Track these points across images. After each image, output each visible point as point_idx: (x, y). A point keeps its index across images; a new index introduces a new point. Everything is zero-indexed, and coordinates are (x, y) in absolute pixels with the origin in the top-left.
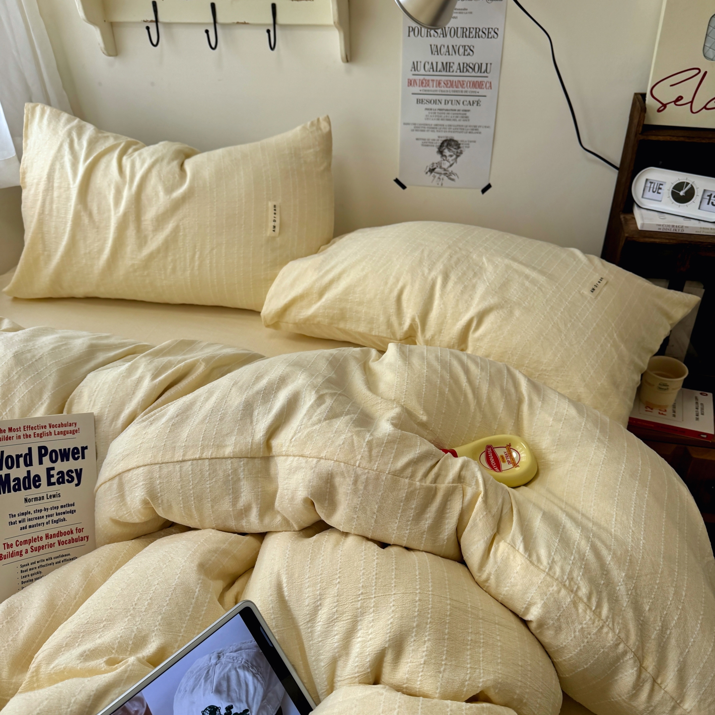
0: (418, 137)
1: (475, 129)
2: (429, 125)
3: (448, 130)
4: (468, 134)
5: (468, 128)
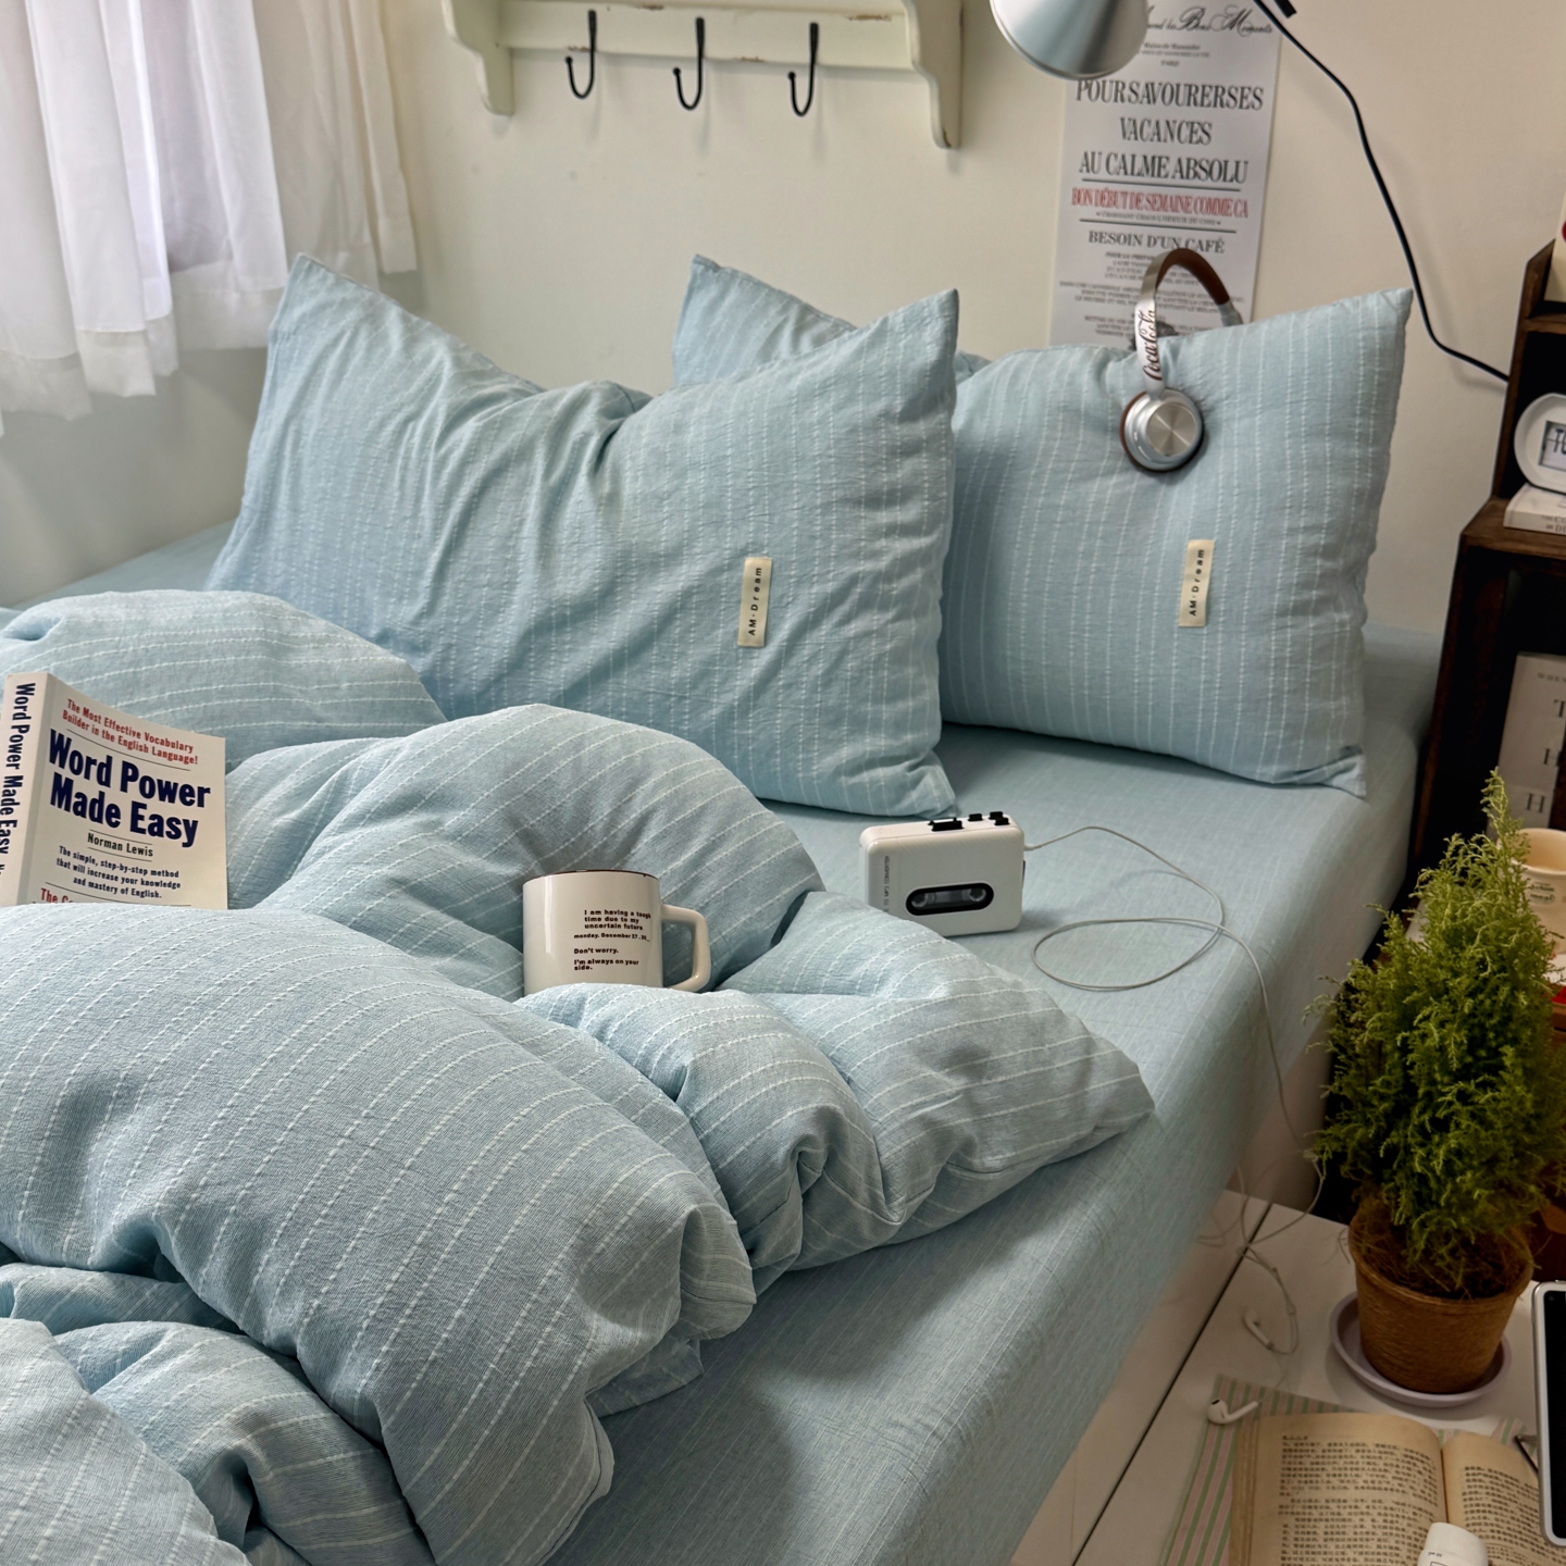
0: (1089, 314)
2: (1113, 288)
4: (1195, 313)
5: (1196, 299)
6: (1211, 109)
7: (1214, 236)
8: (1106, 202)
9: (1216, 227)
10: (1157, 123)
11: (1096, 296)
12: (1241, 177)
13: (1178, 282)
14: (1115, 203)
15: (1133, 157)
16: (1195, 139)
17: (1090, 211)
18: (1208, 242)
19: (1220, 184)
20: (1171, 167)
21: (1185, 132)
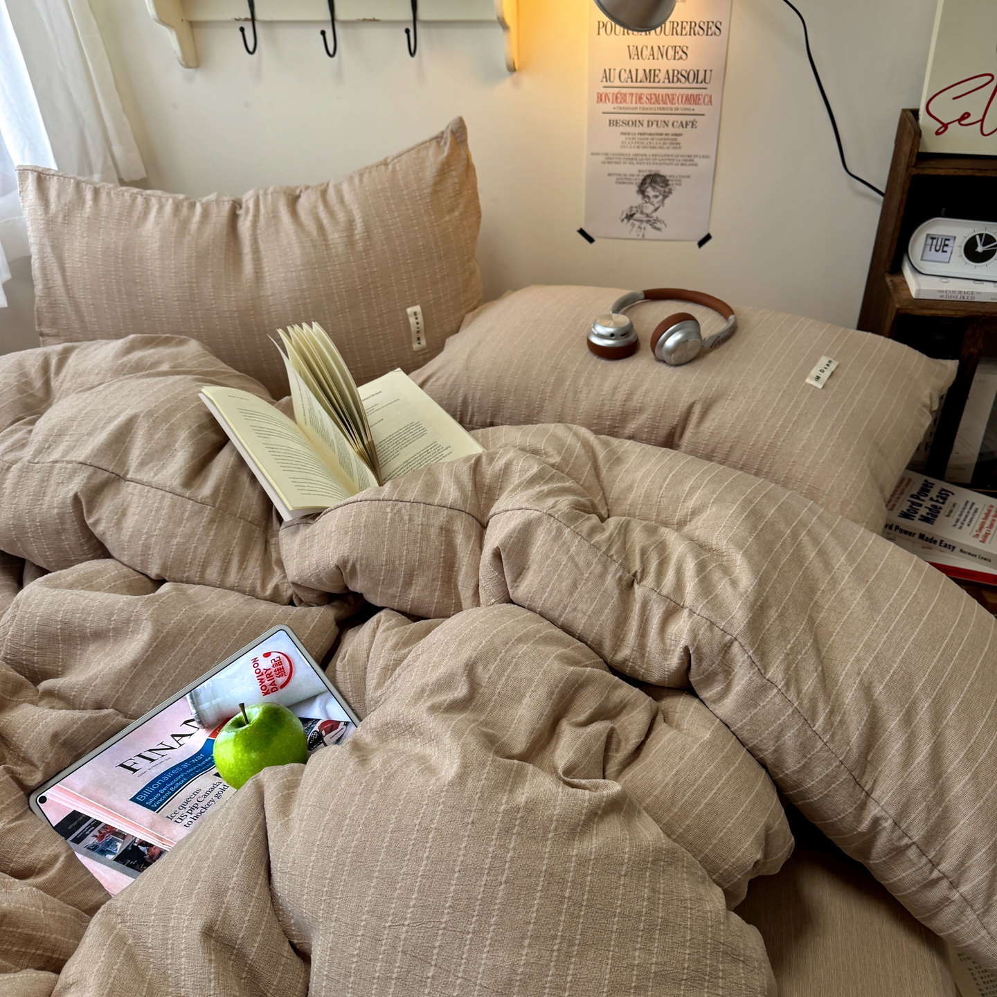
0: (611, 172)
1: (689, 160)
2: (626, 155)
3: (652, 161)
4: (680, 166)
5: (680, 158)
6: (688, 36)
7: (691, 118)
8: (619, 100)
9: (692, 112)
10: (652, 48)
11: (615, 160)
12: (707, 81)
13: (668, 148)
14: (625, 101)
15: (637, 70)
16: (677, 57)
17: (609, 107)
18: (686, 122)
19: (694, 85)
20: (662, 76)
21: (671, 53)
